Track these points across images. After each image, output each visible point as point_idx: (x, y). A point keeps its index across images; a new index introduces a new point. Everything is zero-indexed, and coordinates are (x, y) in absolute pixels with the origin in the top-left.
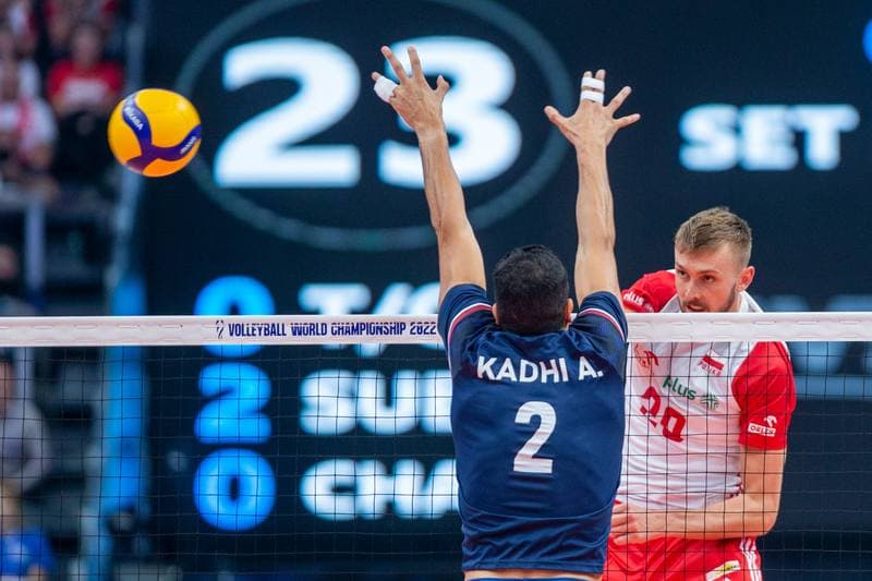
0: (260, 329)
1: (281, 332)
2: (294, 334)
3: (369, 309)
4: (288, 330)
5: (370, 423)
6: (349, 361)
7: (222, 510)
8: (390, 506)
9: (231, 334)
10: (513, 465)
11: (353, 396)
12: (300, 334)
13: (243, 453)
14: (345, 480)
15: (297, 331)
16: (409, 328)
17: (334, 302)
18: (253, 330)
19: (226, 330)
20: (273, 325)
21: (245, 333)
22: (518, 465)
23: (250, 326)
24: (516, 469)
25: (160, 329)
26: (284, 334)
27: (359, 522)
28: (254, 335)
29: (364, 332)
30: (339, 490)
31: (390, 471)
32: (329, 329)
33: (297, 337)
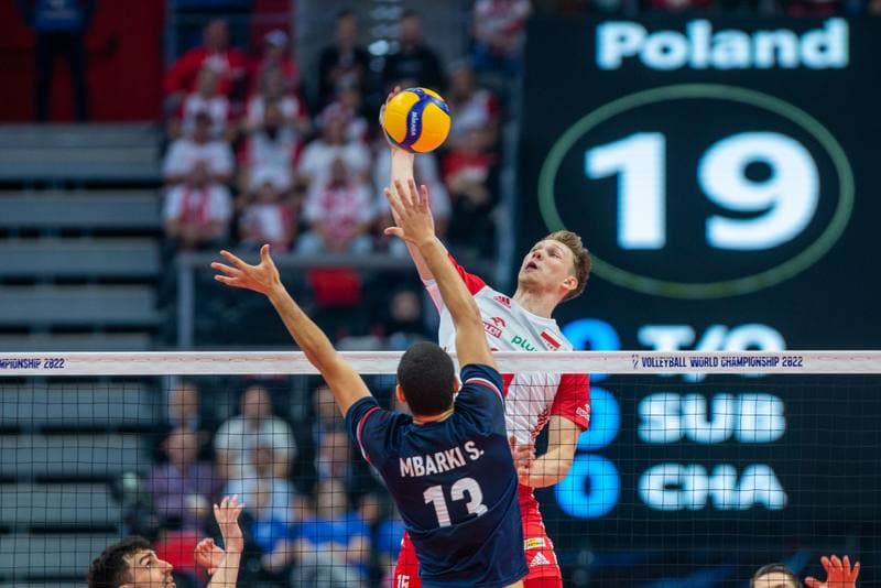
0: (666, 362)
2: (693, 366)
3: (693, 346)
4: (688, 363)
5: (692, 433)
6: (678, 386)
7: (575, 502)
8: (710, 499)
9: (644, 365)
11: (681, 413)
13: (592, 457)
14: (673, 479)
16: (781, 361)
17: (666, 340)
18: (661, 362)
19: (640, 363)
21: (655, 364)
23: (659, 359)
27: (684, 512)
28: (661, 366)
30: (669, 487)
31: (710, 473)
32: (720, 363)
33: (695, 368)
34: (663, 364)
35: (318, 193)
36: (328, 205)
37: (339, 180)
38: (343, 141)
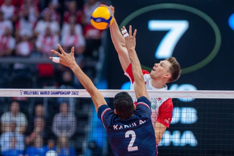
0: (32, 93)
1: (37, 94)
2: (41, 94)
4: (39, 93)
9: (24, 94)
10: (128, 150)
12: (42, 94)
15: (42, 93)
16: (71, 93)
18: (30, 93)
19: (23, 93)
20: (35, 92)
21: (28, 94)
22: (129, 150)
23: (29, 92)
24: (129, 151)
25: (6, 92)
26: (38, 94)
28: (30, 94)
29: (59, 94)
32: (50, 93)
33: (42, 95)
34: (31, 93)
35: (41, 38)
36: (44, 42)
37: (48, 34)
38: (50, 21)
